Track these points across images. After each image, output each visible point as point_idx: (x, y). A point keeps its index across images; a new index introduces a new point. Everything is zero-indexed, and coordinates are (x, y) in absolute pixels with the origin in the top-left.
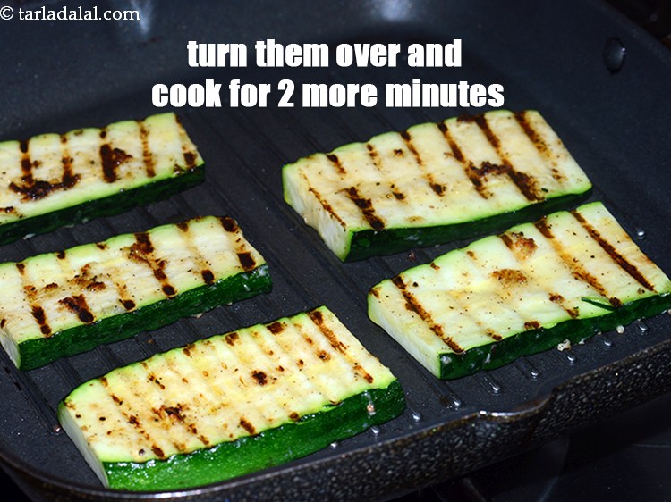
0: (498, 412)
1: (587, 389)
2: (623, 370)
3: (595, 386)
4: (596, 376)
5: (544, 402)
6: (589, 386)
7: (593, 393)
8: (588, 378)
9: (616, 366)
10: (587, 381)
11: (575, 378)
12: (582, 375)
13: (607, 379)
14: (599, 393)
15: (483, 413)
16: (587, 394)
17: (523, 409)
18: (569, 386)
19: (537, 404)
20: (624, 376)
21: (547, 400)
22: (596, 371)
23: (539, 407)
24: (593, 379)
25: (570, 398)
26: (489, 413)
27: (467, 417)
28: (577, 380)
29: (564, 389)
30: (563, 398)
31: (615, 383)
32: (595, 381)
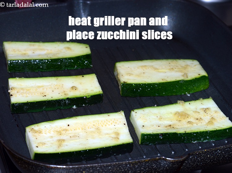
0: (169, 158)
1: (200, 156)
2: (214, 152)
3: (204, 156)
4: (204, 152)
5: (184, 158)
6: (201, 155)
7: (203, 158)
8: (201, 152)
9: (211, 150)
10: (201, 153)
11: (197, 151)
12: (199, 151)
13: (208, 154)
14: (204, 158)
15: (163, 157)
16: (200, 158)
17: (177, 159)
18: (194, 154)
19: (182, 158)
20: (214, 154)
21: (186, 157)
22: (204, 150)
23: (183, 159)
24: (203, 153)
25: (195, 158)
26: (165, 158)
27: (158, 158)
28: (197, 152)
29: (192, 155)
30: (192, 158)
31: (211, 156)
32: (204, 154)
